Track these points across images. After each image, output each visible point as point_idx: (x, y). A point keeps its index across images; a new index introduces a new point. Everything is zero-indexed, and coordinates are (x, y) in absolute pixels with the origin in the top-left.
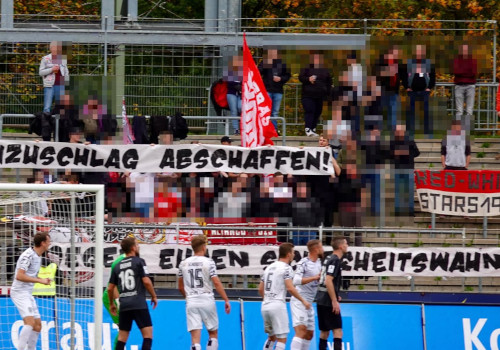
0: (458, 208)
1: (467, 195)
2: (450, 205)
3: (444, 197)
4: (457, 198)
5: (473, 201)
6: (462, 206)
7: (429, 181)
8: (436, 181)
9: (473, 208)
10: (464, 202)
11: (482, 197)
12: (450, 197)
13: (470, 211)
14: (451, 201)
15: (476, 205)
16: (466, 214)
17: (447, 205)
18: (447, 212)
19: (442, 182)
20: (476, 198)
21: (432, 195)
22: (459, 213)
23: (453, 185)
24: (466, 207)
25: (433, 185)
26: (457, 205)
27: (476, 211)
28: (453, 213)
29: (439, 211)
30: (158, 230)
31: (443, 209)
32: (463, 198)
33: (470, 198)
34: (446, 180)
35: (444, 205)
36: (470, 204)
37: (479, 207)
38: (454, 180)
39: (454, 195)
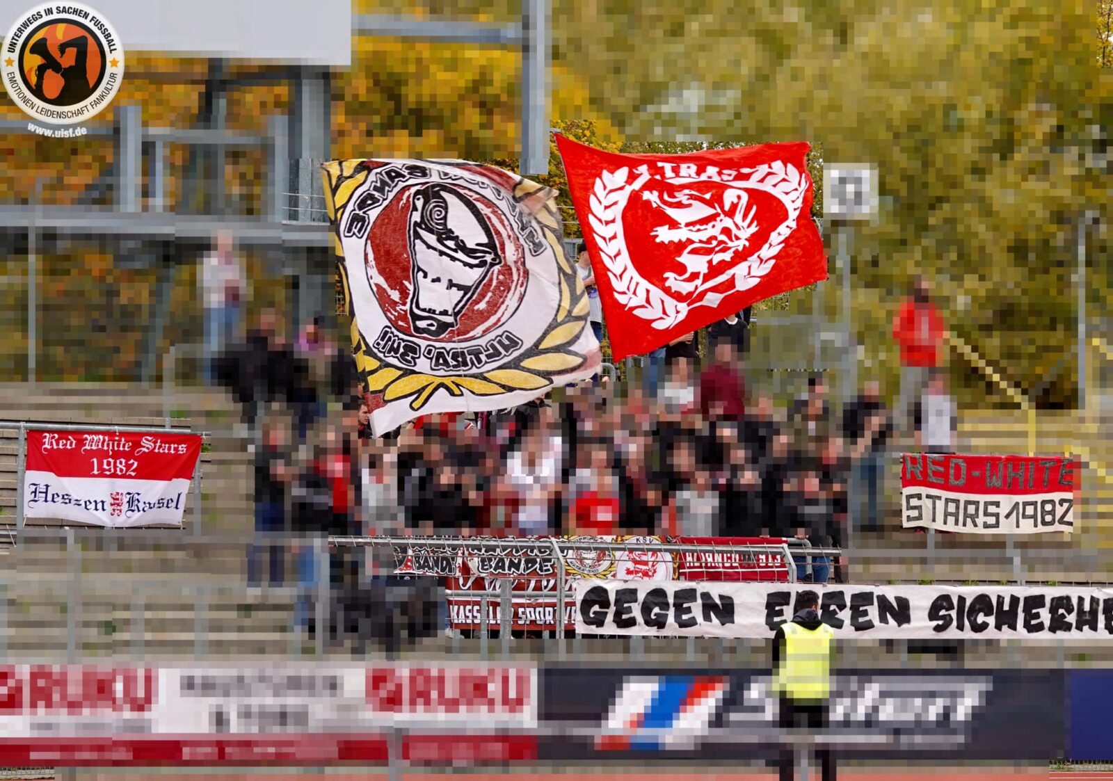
0: (969, 520)
1: (982, 498)
2: (956, 515)
3: (947, 500)
4: (967, 503)
5: (992, 509)
6: (974, 518)
7: (925, 473)
8: (936, 474)
9: (992, 520)
10: (977, 510)
11: (1006, 501)
12: (957, 502)
13: (986, 526)
14: (957, 508)
15: (997, 515)
16: (980, 530)
17: (951, 514)
18: (950, 527)
19: (945, 475)
20: (997, 504)
21: (928, 496)
22: (969, 529)
23: (961, 482)
24: (981, 519)
25: (933, 480)
26: (966, 515)
27: (997, 525)
28: (960, 529)
29: (939, 525)
30: (602, 552)
31: (945, 523)
32: (977, 503)
33: (986, 504)
34: (952, 471)
35: (946, 514)
36: (986, 514)
37: (1002, 519)
38: (964, 472)
39: (963, 497)
